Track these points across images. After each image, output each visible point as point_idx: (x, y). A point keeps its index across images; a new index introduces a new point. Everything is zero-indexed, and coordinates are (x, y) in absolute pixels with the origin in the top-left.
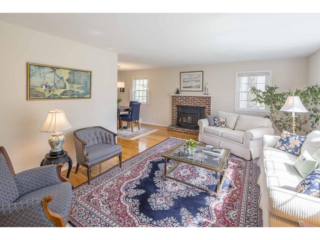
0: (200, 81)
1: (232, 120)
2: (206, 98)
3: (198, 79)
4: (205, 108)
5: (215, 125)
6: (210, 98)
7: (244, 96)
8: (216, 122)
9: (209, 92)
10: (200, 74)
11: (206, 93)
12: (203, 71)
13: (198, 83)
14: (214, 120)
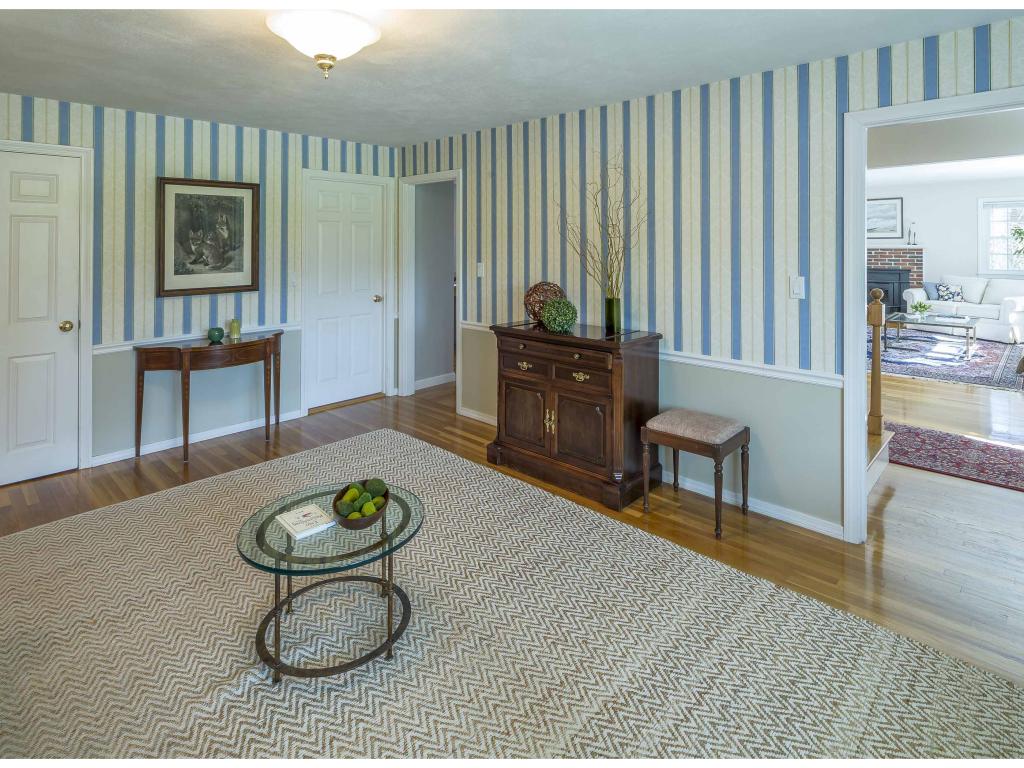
0: (894, 218)
1: (974, 288)
2: (911, 251)
3: (892, 213)
4: (909, 271)
5: (940, 297)
6: (920, 251)
7: (999, 247)
8: (941, 293)
9: (917, 240)
10: (895, 205)
11: (912, 242)
12: (902, 199)
13: (891, 223)
14: (938, 290)
